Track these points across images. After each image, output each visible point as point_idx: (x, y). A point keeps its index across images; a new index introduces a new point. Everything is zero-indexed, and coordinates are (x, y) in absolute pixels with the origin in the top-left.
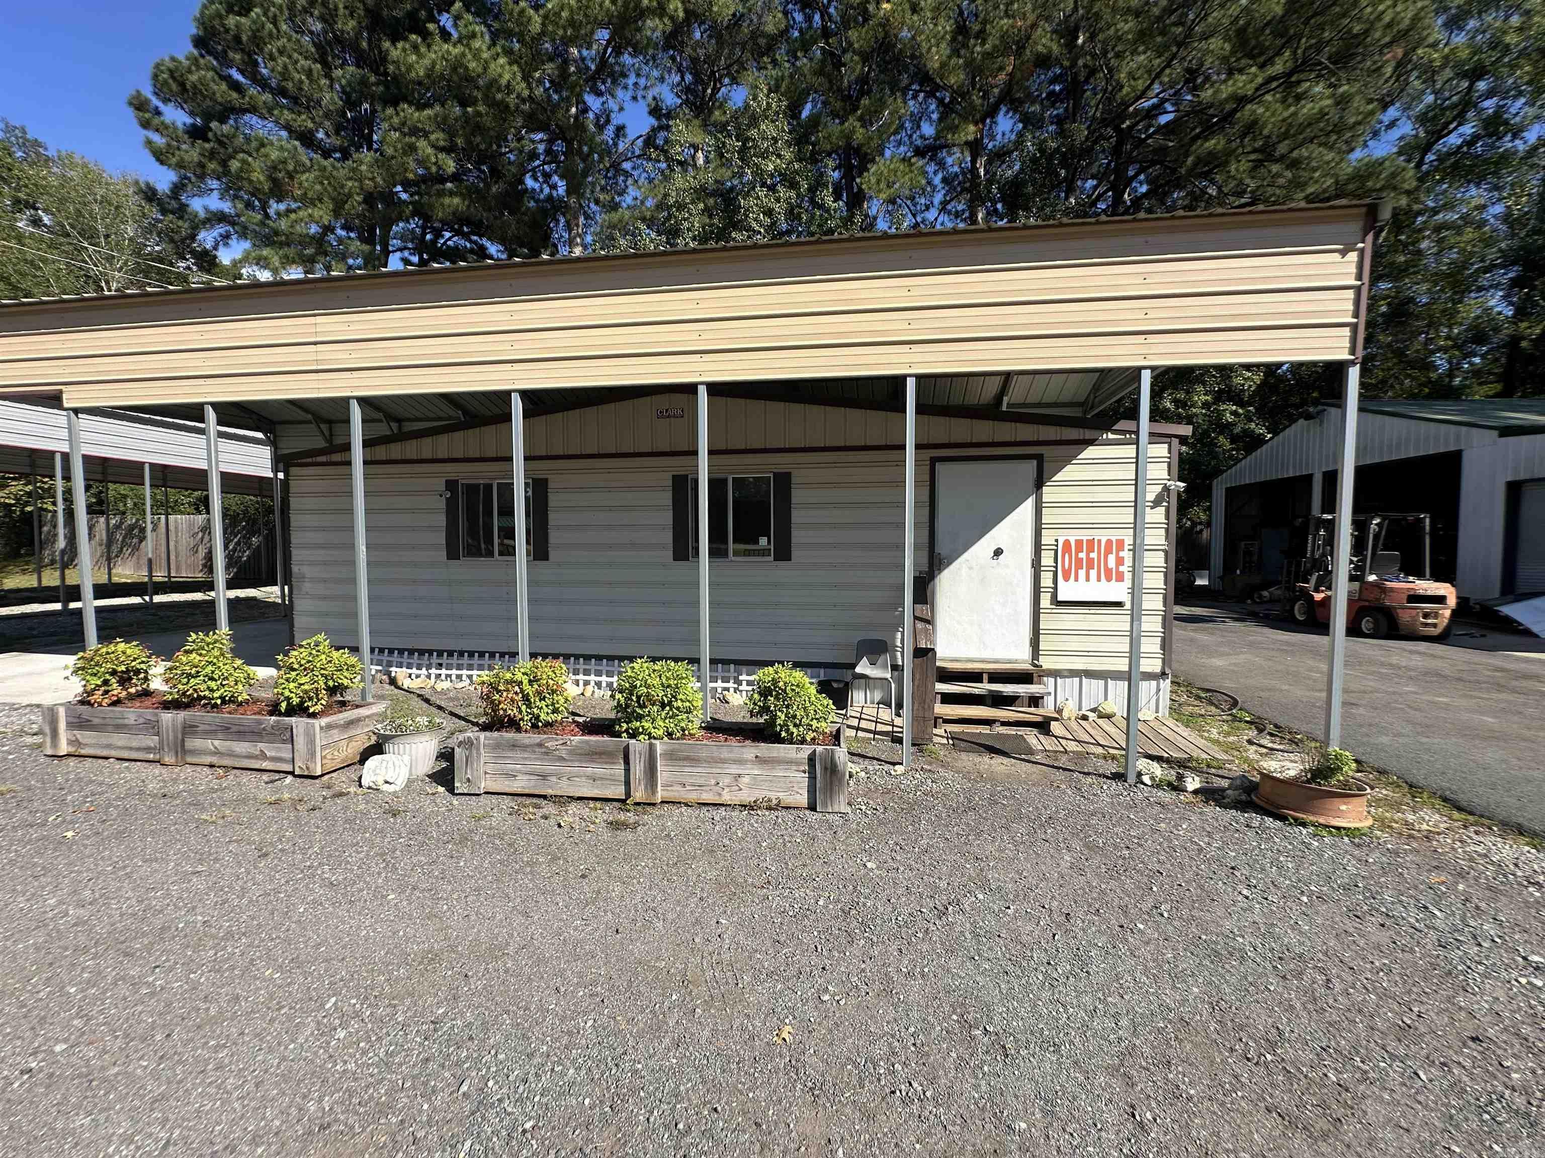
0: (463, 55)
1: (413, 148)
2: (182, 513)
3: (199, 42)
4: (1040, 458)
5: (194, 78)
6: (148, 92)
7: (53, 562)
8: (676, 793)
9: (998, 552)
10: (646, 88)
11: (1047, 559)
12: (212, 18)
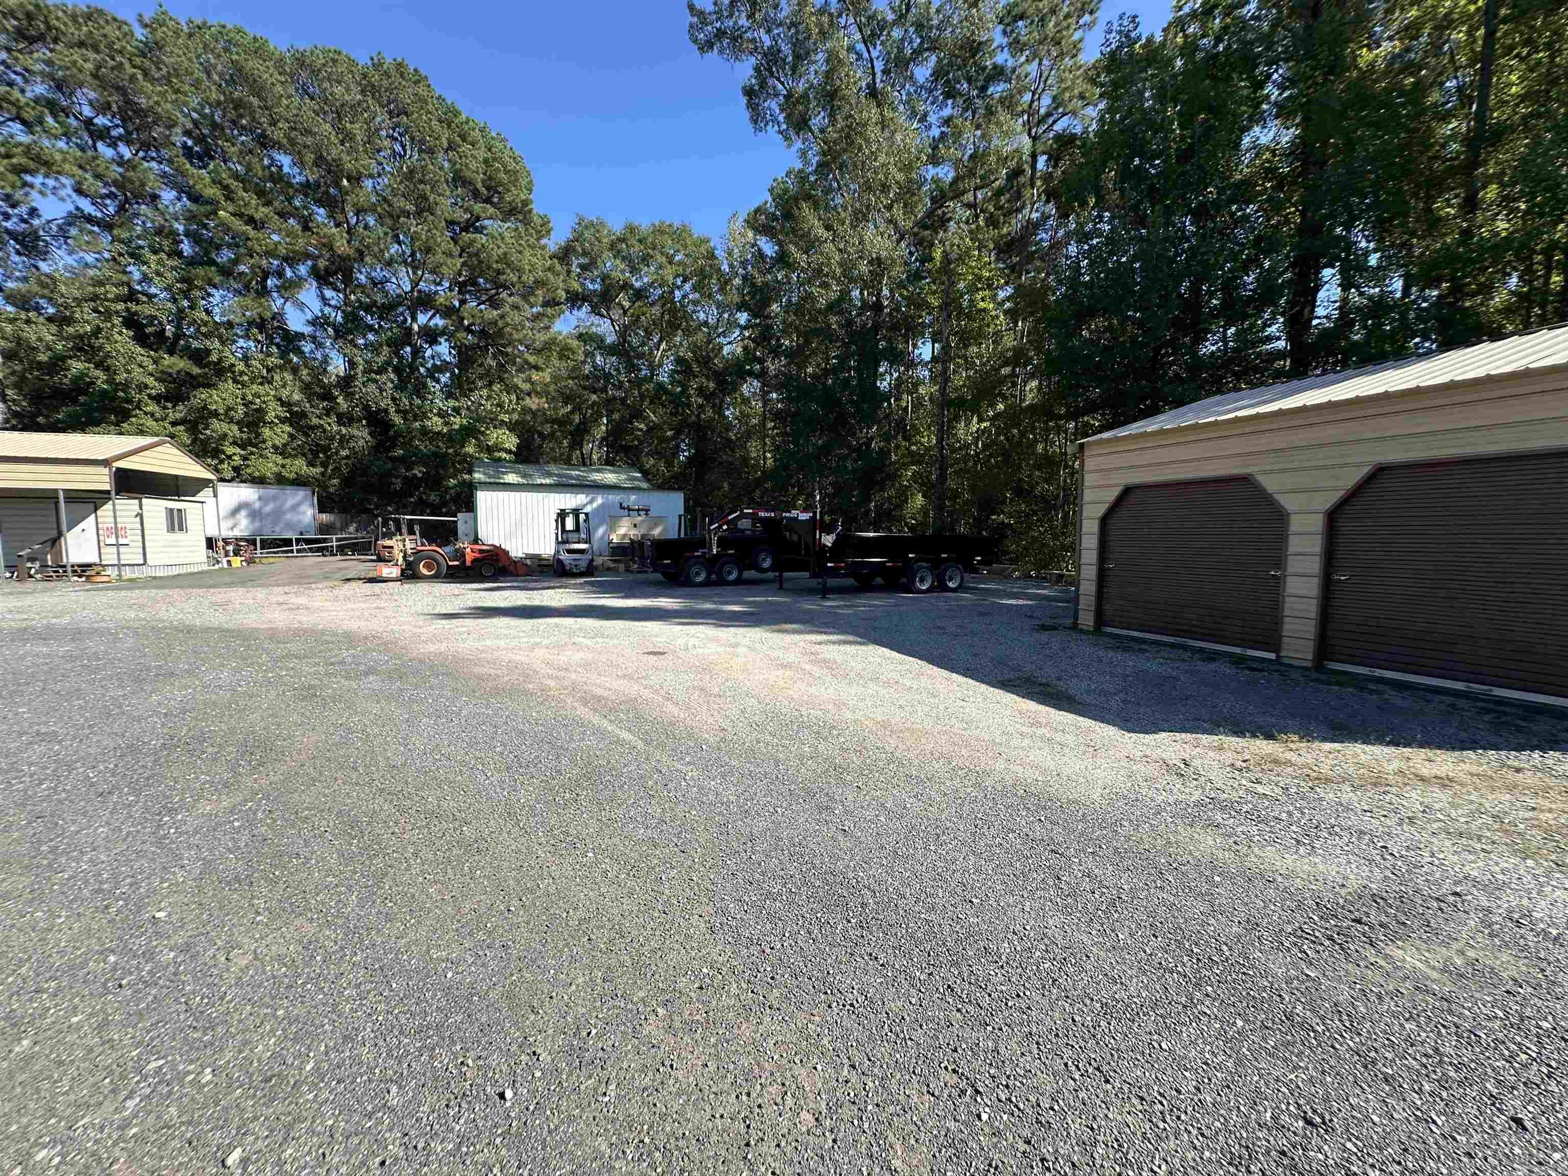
4: (98, 503)
9: (84, 529)
11: (101, 532)
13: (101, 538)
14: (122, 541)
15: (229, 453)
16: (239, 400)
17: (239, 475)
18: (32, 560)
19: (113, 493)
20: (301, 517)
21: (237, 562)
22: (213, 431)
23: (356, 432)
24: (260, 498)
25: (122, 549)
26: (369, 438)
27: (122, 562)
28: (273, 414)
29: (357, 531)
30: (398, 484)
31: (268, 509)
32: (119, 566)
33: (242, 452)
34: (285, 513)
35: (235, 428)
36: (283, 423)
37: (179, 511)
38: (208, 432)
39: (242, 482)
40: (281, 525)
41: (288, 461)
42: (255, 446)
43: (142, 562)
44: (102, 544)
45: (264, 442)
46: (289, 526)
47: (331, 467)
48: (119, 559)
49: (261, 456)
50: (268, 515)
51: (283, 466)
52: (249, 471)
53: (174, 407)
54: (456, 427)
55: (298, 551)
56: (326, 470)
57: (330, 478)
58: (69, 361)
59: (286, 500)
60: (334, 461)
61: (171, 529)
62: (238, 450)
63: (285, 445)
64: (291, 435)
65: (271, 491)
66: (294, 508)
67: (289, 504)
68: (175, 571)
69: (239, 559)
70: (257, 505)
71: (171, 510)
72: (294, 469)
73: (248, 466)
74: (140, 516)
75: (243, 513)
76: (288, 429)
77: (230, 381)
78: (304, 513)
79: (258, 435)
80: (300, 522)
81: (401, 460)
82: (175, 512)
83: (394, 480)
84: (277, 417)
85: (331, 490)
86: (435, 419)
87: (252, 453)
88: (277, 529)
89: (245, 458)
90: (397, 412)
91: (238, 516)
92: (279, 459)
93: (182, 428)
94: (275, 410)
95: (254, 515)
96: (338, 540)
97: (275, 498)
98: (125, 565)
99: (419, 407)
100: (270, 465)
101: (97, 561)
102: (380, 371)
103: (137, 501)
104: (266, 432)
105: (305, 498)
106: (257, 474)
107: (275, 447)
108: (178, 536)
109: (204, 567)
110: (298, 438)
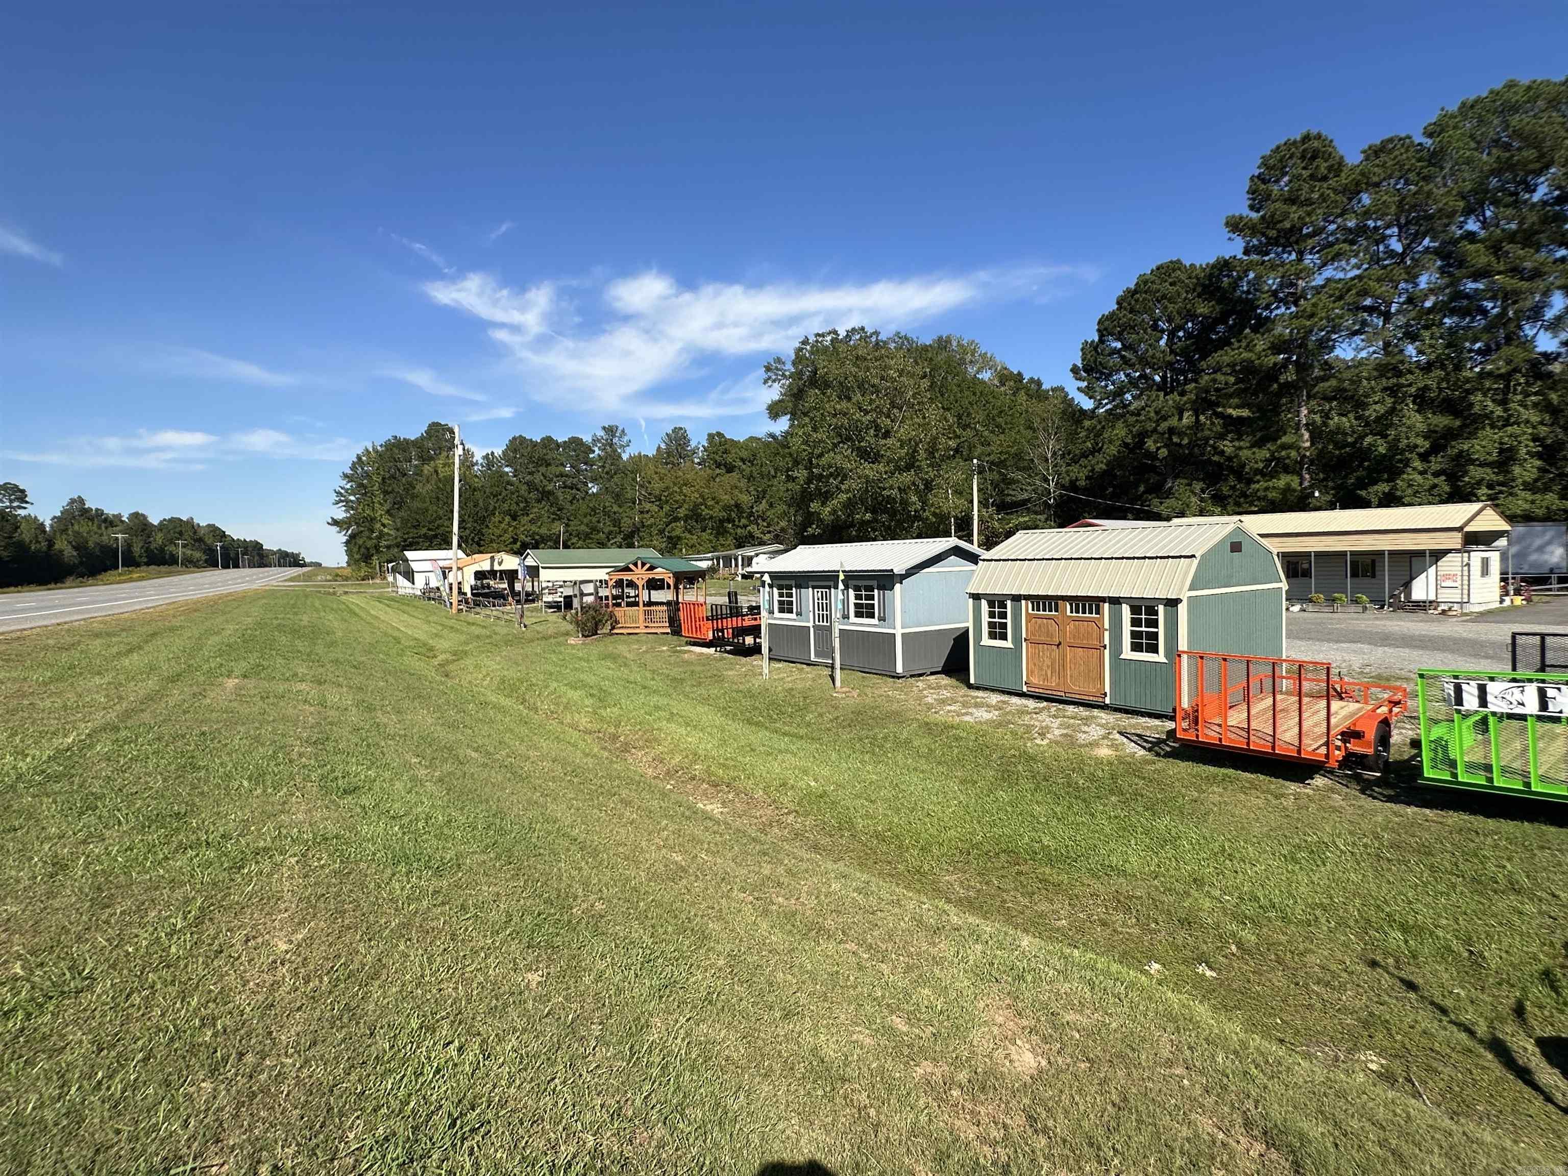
13: (1438, 583)
21: (1519, 600)
28: (1524, 451)
36: (1532, 457)
37: (1487, 557)
38: (1467, 479)
41: (1538, 496)
44: (1439, 587)
49: (1511, 494)
51: (1533, 502)
55: (1557, 590)
63: (1535, 481)
64: (1540, 469)
67: (1538, 542)
69: (1520, 598)
72: (1544, 504)
76: (1538, 463)
77: (1488, 428)
82: (1485, 559)
84: (1528, 453)
87: (1501, 492)
92: (1528, 496)
93: (1443, 478)
94: (1527, 446)
100: (1520, 502)
101: (1435, 598)
104: (1517, 470)
107: (1525, 483)
108: (1486, 579)
109: (1497, 605)
110: (1548, 472)
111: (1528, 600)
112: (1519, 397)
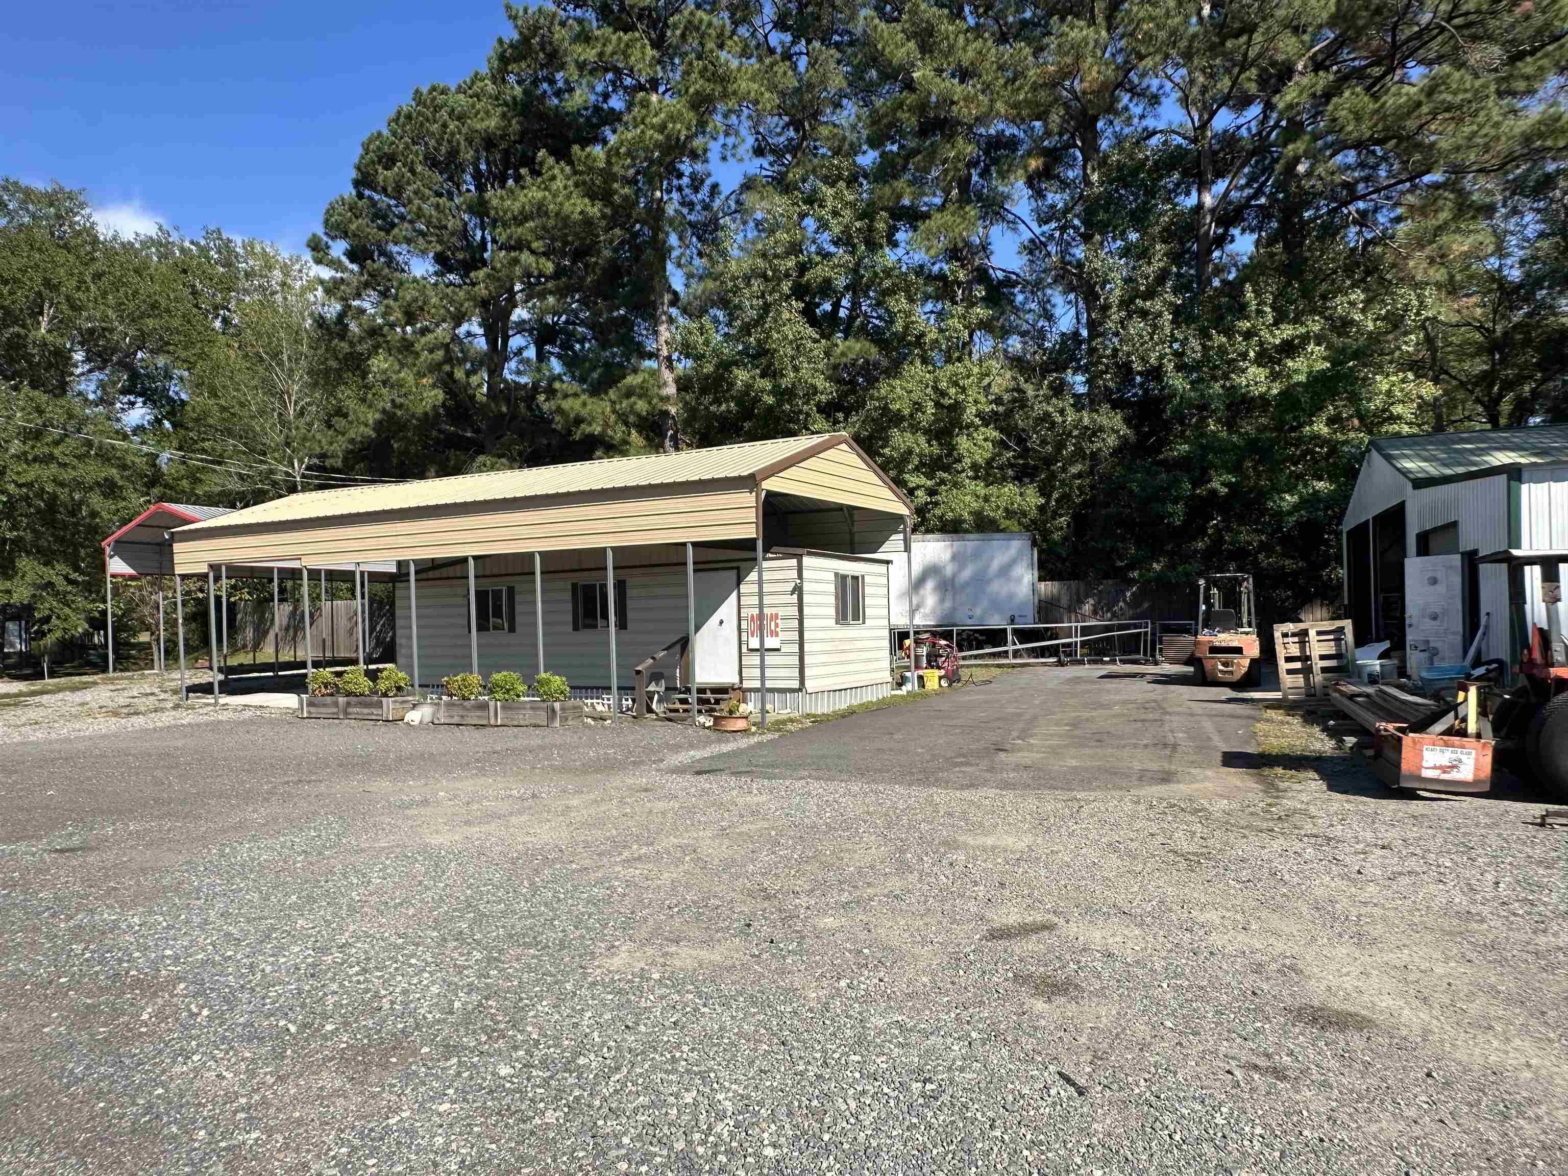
0: (544, 198)
1: (516, 261)
2: (341, 598)
3: (357, 183)
4: (738, 568)
5: (353, 227)
6: (320, 231)
7: (244, 646)
8: (506, 722)
9: (721, 622)
10: (734, 147)
11: (744, 625)
12: (367, 166)
13: (744, 638)
14: (770, 643)
15: (911, 485)
16: (929, 390)
17: (924, 520)
18: (656, 677)
19: (760, 544)
20: (1012, 587)
21: (933, 678)
22: (893, 449)
23: (1103, 420)
24: (954, 558)
25: (770, 659)
26: (1124, 430)
27: (769, 684)
28: (974, 410)
29: (1095, 612)
30: (1177, 513)
31: (967, 574)
32: (763, 691)
33: (929, 483)
34: (989, 582)
35: (922, 440)
36: (987, 423)
37: (855, 578)
38: (887, 451)
39: (928, 531)
40: (985, 603)
41: (993, 489)
42: (947, 469)
43: (795, 684)
44: (744, 650)
45: (959, 461)
46: (996, 605)
47: (1055, 495)
48: (763, 678)
49: (955, 485)
50: (967, 584)
51: (986, 499)
52: (938, 512)
53: (846, 419)
54: (1302, 378)
55: (1016, 654)
56: (1048, 502)
57: (1055, 515)
58: (736, 371)
59: (992, 558)
60: (1063, 482)
61: (842, 617)
62: (923, 480)
63: (989, 463)
64: (995, 443)
65: (971, 543)
66: (1005, 571)
67: (996, 564)
68: (843, 703)
69: (938, 673)
70: (949, 570)
71: (844, 577)
72: (1002, 502)
73: (936, 504)
74: (798, 590)
75: (930, 585)
76: (993, 432)
77: (918, 363)
78: (1019, 580)
79: (952, 448)
80: (1011, 596)
81: (1184, 463)
82: (849, 580)
83: (1170, 508)
84: (978, 415)
85: (1056, 536)
86: (1253, 370)
87: (943, 482)
88: (978, 612)
89: (932, 492)
90: (1179, 368)
91: (922, 592)
92: (980, 488)
95: (946, 587)
96: (1085, 631)
97: (976, 555)
98: (772, 690)
99: (1222, 351)
100: (968, 498)
101: (736, 680)
102: (1150, 294)
103: (794, 562)
104: (963, 443)
105: (1020, 553)
106: (950, 515)
107: (975, 466)
108: (852, 631)
109: (886, 692)
110: (1008, 448)
111: (952, 678)
112: (960, 309)
